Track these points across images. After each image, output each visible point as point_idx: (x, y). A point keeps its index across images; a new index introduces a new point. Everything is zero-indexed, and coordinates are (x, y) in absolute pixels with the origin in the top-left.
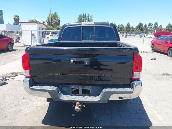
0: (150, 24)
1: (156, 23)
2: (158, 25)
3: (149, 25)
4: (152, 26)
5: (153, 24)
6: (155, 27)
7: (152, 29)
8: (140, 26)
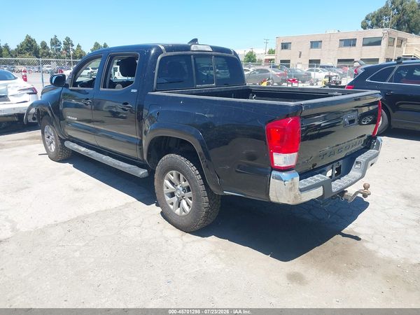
0: (55, 42)
1: (68, 39)
2: (73, 45)
3: (52, 44)
4: (59, 46)
5: (62, 43)
6: (67, 49)
7: (61, 53)
8: (29, 45)
